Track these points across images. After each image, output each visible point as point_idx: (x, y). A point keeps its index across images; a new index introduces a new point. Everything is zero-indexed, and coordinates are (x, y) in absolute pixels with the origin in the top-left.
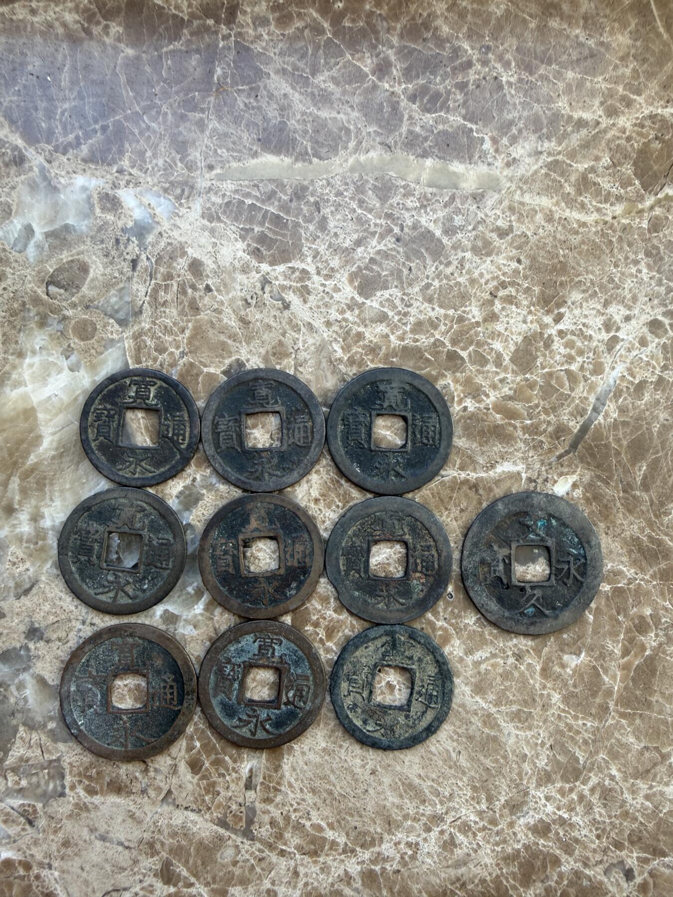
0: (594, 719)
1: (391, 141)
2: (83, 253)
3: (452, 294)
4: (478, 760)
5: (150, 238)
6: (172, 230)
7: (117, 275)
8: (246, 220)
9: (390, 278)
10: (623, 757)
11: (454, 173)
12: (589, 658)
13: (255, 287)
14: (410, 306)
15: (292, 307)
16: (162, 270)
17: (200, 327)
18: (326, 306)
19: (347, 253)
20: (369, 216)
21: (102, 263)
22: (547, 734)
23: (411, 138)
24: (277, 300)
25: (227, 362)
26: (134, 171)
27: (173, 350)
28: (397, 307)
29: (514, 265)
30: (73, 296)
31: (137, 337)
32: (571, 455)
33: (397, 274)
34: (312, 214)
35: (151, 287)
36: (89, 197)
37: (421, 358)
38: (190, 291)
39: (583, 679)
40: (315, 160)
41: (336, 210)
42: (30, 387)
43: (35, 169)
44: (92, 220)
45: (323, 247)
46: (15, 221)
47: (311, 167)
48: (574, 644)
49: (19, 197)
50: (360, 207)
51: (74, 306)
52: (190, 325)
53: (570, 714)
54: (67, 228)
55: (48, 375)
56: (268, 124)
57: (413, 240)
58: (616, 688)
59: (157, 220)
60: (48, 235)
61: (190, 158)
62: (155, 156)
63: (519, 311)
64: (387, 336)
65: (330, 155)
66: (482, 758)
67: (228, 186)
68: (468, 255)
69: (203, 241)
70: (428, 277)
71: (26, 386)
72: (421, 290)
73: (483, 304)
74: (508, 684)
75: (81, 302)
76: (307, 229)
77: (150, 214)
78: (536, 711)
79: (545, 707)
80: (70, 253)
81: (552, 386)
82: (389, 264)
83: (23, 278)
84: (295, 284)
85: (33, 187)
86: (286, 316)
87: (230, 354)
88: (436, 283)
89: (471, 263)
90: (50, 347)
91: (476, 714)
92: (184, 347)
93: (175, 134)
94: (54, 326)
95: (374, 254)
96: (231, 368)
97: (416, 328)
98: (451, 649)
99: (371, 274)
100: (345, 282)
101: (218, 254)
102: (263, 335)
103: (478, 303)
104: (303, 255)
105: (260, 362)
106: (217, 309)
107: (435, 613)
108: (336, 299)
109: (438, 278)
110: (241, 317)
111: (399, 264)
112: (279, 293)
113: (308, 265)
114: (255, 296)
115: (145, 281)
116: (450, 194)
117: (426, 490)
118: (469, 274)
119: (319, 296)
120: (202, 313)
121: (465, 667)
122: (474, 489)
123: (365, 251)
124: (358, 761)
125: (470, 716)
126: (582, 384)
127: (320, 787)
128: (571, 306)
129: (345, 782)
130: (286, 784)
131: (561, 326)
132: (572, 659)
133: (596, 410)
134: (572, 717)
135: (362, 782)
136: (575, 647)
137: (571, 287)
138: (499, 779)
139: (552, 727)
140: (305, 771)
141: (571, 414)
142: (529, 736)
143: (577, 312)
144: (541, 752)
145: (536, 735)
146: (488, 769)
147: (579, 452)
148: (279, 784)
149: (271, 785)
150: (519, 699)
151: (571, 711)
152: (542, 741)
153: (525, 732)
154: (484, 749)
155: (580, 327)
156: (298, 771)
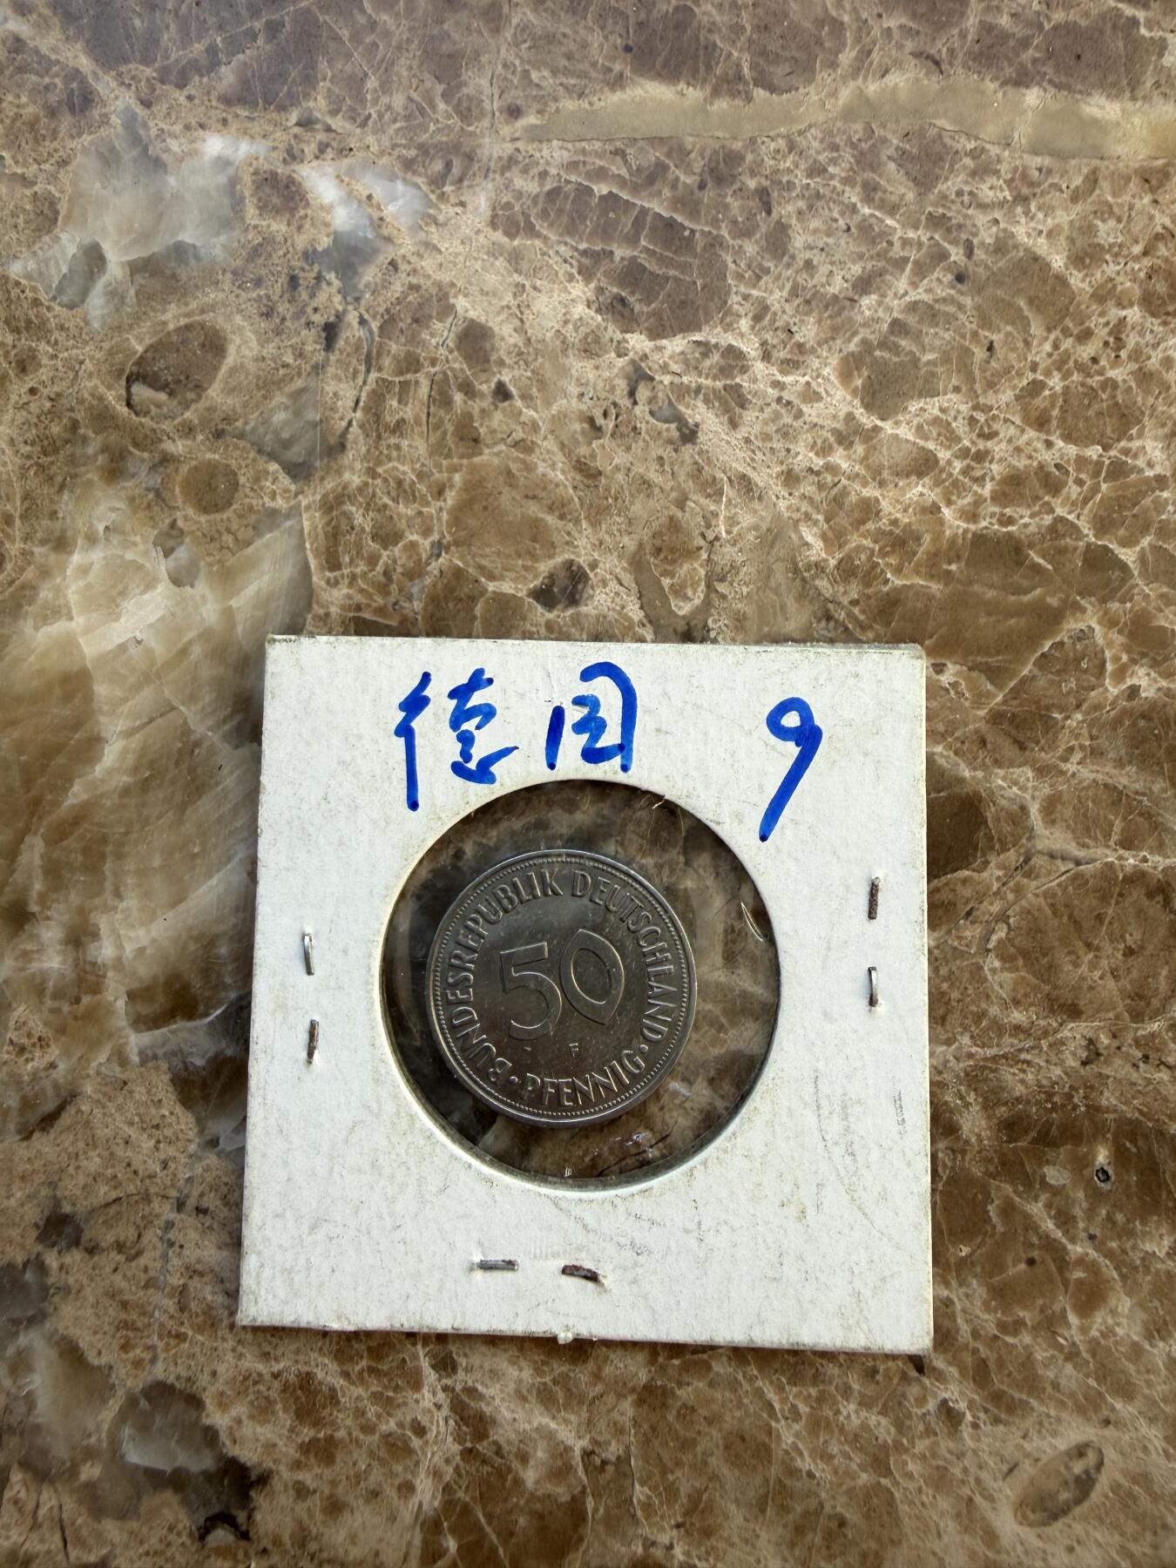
1: (940, 48)
2: (212, 308)
3: (1096, 407)
5: (369, 275)
6: (420, 256)
7: (289, 359)
8: (593, 234)
9: (939, 370)
11: (1095, 122)
13: (613, 389)
14: (991, 435)
15: (701, 438)
16: (394, 347)
17: (481, 483)
18: (785, 435)
19: (836, 310)
20: (890, 222)
21: (256, 332)
23: (989, 41)
24: (666, 421)
25: (544, 567)
26: (337, 123)
27: (415, 537)
28: (959, 439)
30: (187, 407)
31: (331, 505)
33: (959, 359)
34: (751, 217)
35: (367, 388)
36: (233, 182)
37: (1020, 564)
38: (458, 397)
40: (760, 94)
41: (810, 207)
42: (79, 622)
43: (115, 120)
44: (236, 234)
45: (777, 294)
46: (64, 237)
47: (749, 109)
49: (74, 183)
50: (868, 199)
51: (188, 430)
52: (457, 478)
54: (180, 251)
55: (123, 594)
56: (649, 13)
57: (996, 279)
59: (385, 232)
60: (135, 268)
61: (465, 90)
62: (385, 87)
64: (934, 509)
65: (795, 80)
67: (555, 154)
68: (1134, 314)
69: (492, 279)
70: (1034, 368)
71: (71, 619)
72: (1017, 398)
75: (205, 422)
76: (739, 251)
77: (370, 218)
80: (184, 309)
82: (938, 337)
83: (74, 366)
84: (709, 382)
85: (109, 159)
86: (688, 460)
87: (551, 548)
88: (1056, 382)
89: (1142, 334)
90: (128, 527)
92: (442, 529)
93: (432, 38)
94: (142, 477)
95: (902, 311)
96: (553, 584)
97: (1007, 490)
98: (1110, 1321)
99: (896, 359)
100: (832, 378)
101: (527, 311)
102: (632, 503)
103: (1160, 432)
104: (728, 312)
105: (624, 569)
106: (523, 440)
107: (1065, 1220)
108: (808, 419)
109: (1059, 369)
110: (578, 461)
111: (963, 336)
112: (670, 402)
113: (742, 335)
114: (613, 411)
115: (356, 372)
116: (1085, 170)
117: (1037, 895)
118: (1136, 361)
119: (768, 410)
120: (487, 451)
121: (1148, 1372)
122: (1160, 898)
123: (880, 304)
125: (1162, 1508)
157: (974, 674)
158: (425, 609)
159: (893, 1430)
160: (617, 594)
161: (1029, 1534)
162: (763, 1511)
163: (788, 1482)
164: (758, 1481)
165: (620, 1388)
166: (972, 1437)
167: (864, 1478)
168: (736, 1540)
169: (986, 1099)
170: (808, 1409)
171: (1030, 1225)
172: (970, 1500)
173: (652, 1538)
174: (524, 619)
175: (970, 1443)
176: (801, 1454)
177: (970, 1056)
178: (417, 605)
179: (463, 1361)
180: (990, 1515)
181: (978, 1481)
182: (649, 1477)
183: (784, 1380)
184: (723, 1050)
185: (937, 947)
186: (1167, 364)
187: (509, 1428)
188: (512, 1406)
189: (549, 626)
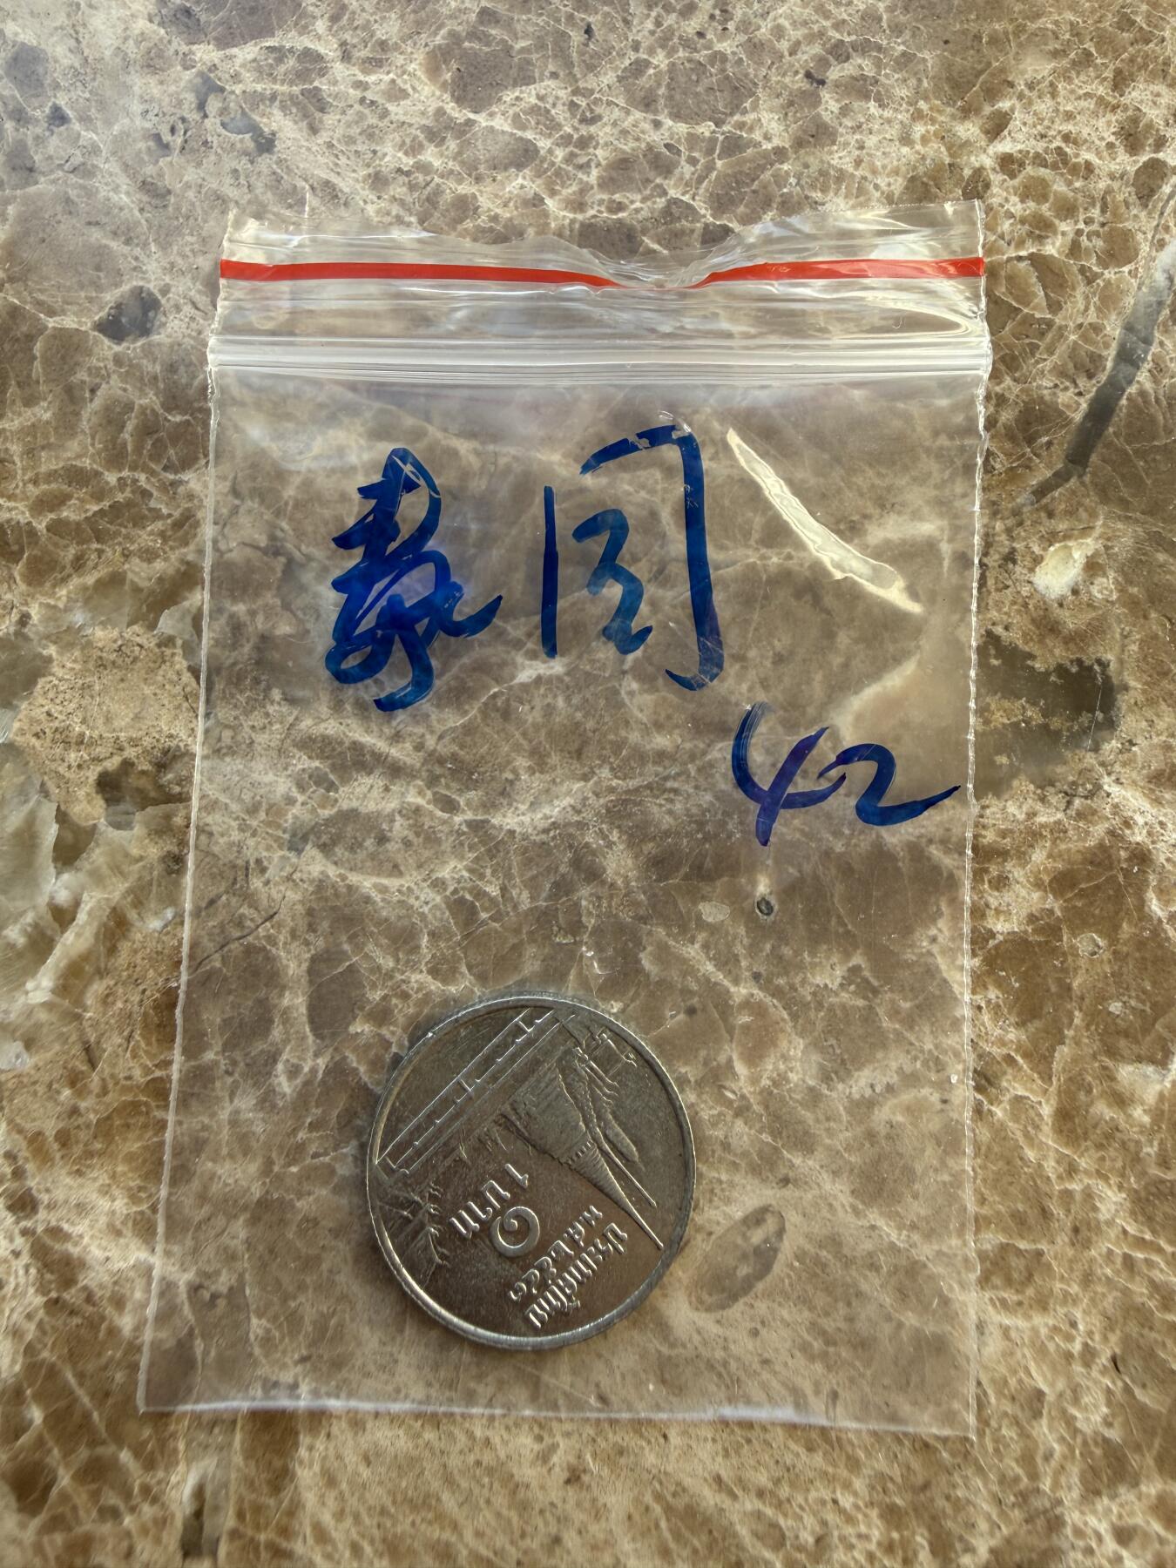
3: (706, 82)
4: (895, 1416)
9: (534, 56)
13: (180, 103)
14: (594, 120)
15: (279, 146)
17: (37, 214)
18: (371, 137)
22: (1097, 1322)
24: (239, 133)
25: (110, 297)
28: (559, 126)
32: (1073, 480)
33: (555, 44)
38: (8, 126)
48: (1146, 1030)
52: (11, 209)
53: (1160, 1250)
63: (887, 114)
64: (537, 201)
70: (636, 47)
72: (620, 79)
73: (791, 104)
78: (1056, 1248)
79: (1082, 1233)
82: (532, 22)
84: (285, 88)
86: (266, 171)
87: (118, 276)
88: (660, 60)
89: (748, 4)
91: (874, 1267)
96: (121, 314)
97: (614, 174)
98: (782, 1067)
99: (486, 49)
100: (418, 73)
101: (81, 29)
102: (206, 221)
103: (776, 102)
104: (304, 15)
105: (199, 292)
106: (82, 164)
107: (727, 962)
108: (393, 117)
109: (663, 47)
110: (144, 183)
111: (558, 21)
112: (244, 113)
113: (319, 38)
114: (180, 127)
117: (674, 607)
118: (745, 31)
119: (351, 112)
120: (42, 179)
121: (828, 1119)
122: (808, 597)
124: (525, 1442)
125: (854, 1273)
126: (1081, 289)
127: (413, 1537)
128: (1027, 92)
129: (489, 1516)
130: (308, 1531)
131: (1005, 146)
132: (1146, 1076)
133: (1128, 357)
134: (1167, 1263)
135: (542, 1512)
136: (1148, 1038)
137: (1020, 45)
138: (966, 1478)
139: (1110, 1299)
140: (364, 1485)
141: (1061, 373)
142: (1044, 1331)
143: (1044, 106)
144: (1083, 1382)
145: (1065, 1327)
146: (926, 1445)
147: (1094, 474)
148: (285, 1532)
149: (262, 1537)
150: (998, 1213)
151: (1163, 1243)
152: (1086, 1345)
153: (1028, 1317)
154: (908, 1383)
155: (1058, 143)
156: (344, 1486)
160: (193, 319)
161: (706, 1321)
165: (229, 1205)
168: (372, 1368)
169: (631, 836)
171: (688, 969)
173: (274, 1378)
174: (89, 354)
177: (612, 790)
179: (45, 1198)
180: (662, 1305)
182: (267, 1308)
184: (335, 810)
185: (568, 674)
186: (779, 32)
187: (102, 1269)
188: (104, 1243)
189: (118, 360)
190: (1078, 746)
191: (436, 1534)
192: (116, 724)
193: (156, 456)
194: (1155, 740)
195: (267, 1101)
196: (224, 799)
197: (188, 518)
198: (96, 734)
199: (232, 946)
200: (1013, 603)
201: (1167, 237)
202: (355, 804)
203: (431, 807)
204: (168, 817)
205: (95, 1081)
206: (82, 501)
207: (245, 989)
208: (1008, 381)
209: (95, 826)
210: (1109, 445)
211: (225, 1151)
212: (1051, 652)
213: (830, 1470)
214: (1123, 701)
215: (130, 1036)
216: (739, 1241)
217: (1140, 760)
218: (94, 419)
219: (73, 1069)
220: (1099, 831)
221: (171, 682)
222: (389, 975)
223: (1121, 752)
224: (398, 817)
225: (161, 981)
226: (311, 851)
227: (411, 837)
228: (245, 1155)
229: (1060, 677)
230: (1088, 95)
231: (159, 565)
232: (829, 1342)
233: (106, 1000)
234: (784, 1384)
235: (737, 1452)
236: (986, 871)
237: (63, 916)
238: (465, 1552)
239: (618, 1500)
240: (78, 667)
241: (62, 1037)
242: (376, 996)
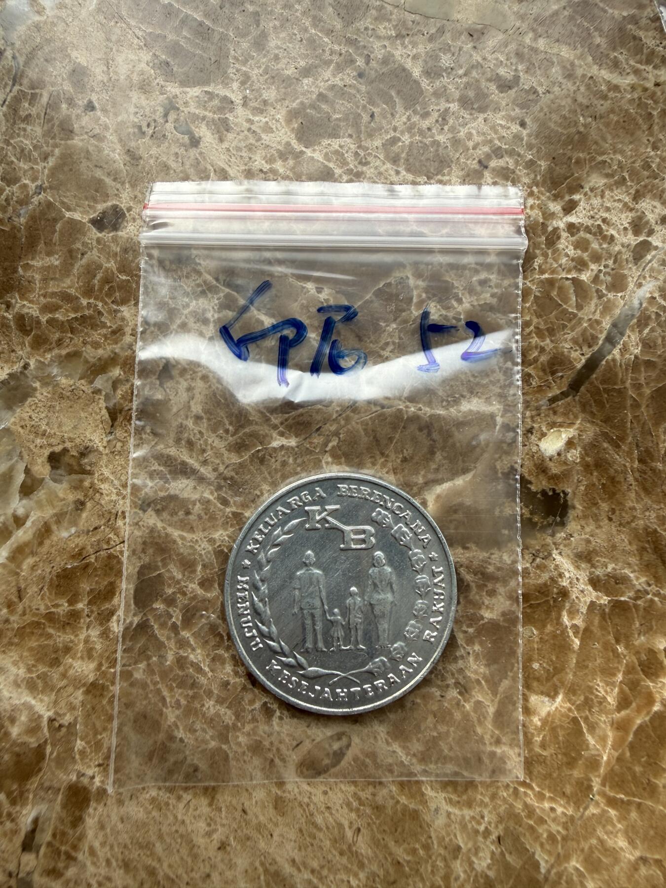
0: (568, 803)
3: (427, 155)
4: (386, 846)
5: (21, 29)
6: (54, 24)
8: (156, 24)
9: (342, 124)
10: (607, 870)
12: (568, 705)
13: (155, 112)
14: (366, 164)
15: (202, 145)
16: (30, 73)
17: (70, 155)
18: (250, 150)
19: (287, 83)
22: (494, 818)
24: (183, 133)
25: (100, 207)
27: (27, 182)
28: (348, 164)
29: (515, 128)
32: (570, 398)
33: (354, 120)
34: (247, 27)
35: (12, 94)
38: (64, 106)
39: (556, 737)
41: (282, 26)
45: (256, 71)
48: (548, 680)
50: (315, 26)
52: (57, 151)
53: (532, 789)
57: (381, 77)
58: (605, 758)
66: (391, 844)
68: (454, 106)
69: (94, 43)
70: (395, 129)
72: (383, 145)
73: (468, 175)
74: (443, 728)
76: (238, 45)
78: (482, 778)
79: (496, 773)
81: (551, 299)
82: (344, 105)
84: (210, 115)
86: (192, 157)
87: (106, 197)
88: (406, 139)
89: (457, 118)
92: (43, 179)
95: (325, 89)
96: (104, 217)
99: (318, 115)
100: (281, 121)
101: (111, 62)
102: (157, 177)
103: (461, 173)
104: (227, 78)
106: (98, 134)
108: (263, 142)
109: (409, 132)
110: (129, 151)
111: (358, 107)
113: (233, 91)
114: (153, 124)
115: (6, 84)
116: (438, 25)
117: (357, 423)
118: (452, 132)
119: (242, 134)
120: (76, 138)
122: (425, 431)
123: (313, 83)
124: (202, 825)
125: (380, 772)
126: (595, 301)
127: (138, 862)
128: (589, 193)
129: (177, 858)
130: (87, 849)
131: (572, 219)
132: (543, 702)
133: (610, 340)
134: (535, 795)
135: (203, 861)
136: (549, 684)
137: (591, 167)
138: (415, 882)
139: (503, 808)
140: (118, 832)
141: (575, 341)
142: (467, 818)
143: (596, 202)
144: (482, 846)
145: (478, 817)
146: (399, 863)
147: (581, 397)
148: (75, 847)
149: (63, 848)
150: (457, 756)
151: (534, 785)
152: (486, 828)
153: (461, 809)
154: (396, 830)
155: (599, 222)
156: (108, 830)
157: (339, 296)
158: (27, 223)
159: (233, 718)
160: (141, 227)
161: (303, 782)
162: (151, 759)
163: (168, 744)
164: (151, 742)
165: (77, 682)
166: (278, 724)
167: (213, 744)
168: (133, 775)
170: (185, 703)
172: (272, 761)
173: (83, 772)
174: (84, 235)
175: (276, 728)
176: (177, 727)
178: (23, 220)
180: (282, 770)
181: (278, 750)
182: (86, 736)
183: (174, 685)
184: (167, 493)
185: (297, 447)
186: (469, 136)
187: (6, 702)
188: (10, 689)
189: (99, 241)
190: (544, 532)
191: (149, 863)
192: (64, 429)
193: (109, 295)
194: (583, 536)
195: (105, 634)
196: (112, 477)
197: (120, 330)
198: (52, 432)
199: (102, 553)
200: (527, 454)
201: (644, 282)
202: (177, 492)
203: (215, 501)
204: (81, 481)
205: (20, 607)
206: (67, 310)
207: (105, 575)
208: (548, 341)
209: (43, 479)
210: (591, 384)
211: (79, 655)
212: (541, 483)
213: (349, 866)
214: (572, 514)
215: (42, 588)
216: (327, 746)
217: (573, 545)
218: (81, 270)
219: (10, 600)
220: (545, 577)
221: (96, 413)
222: (178, 582)
223: (565, 539)
224: (198, 503)
225: (63, 563)
226: (150, 512)
227: (203, 514)
228: (89, 659)
229: (543, 495)
230: (619, 200)
231: (100, 352)
232: (361, 803)
233: (33, 568)
234: (335, 820)
235: (306, 850)
236: (486, 586)
237: (19, 522)
238: (162, 874)
239: (242, 862)
240: (49, 396)
241: (8, 583)
242: (170, 591)
